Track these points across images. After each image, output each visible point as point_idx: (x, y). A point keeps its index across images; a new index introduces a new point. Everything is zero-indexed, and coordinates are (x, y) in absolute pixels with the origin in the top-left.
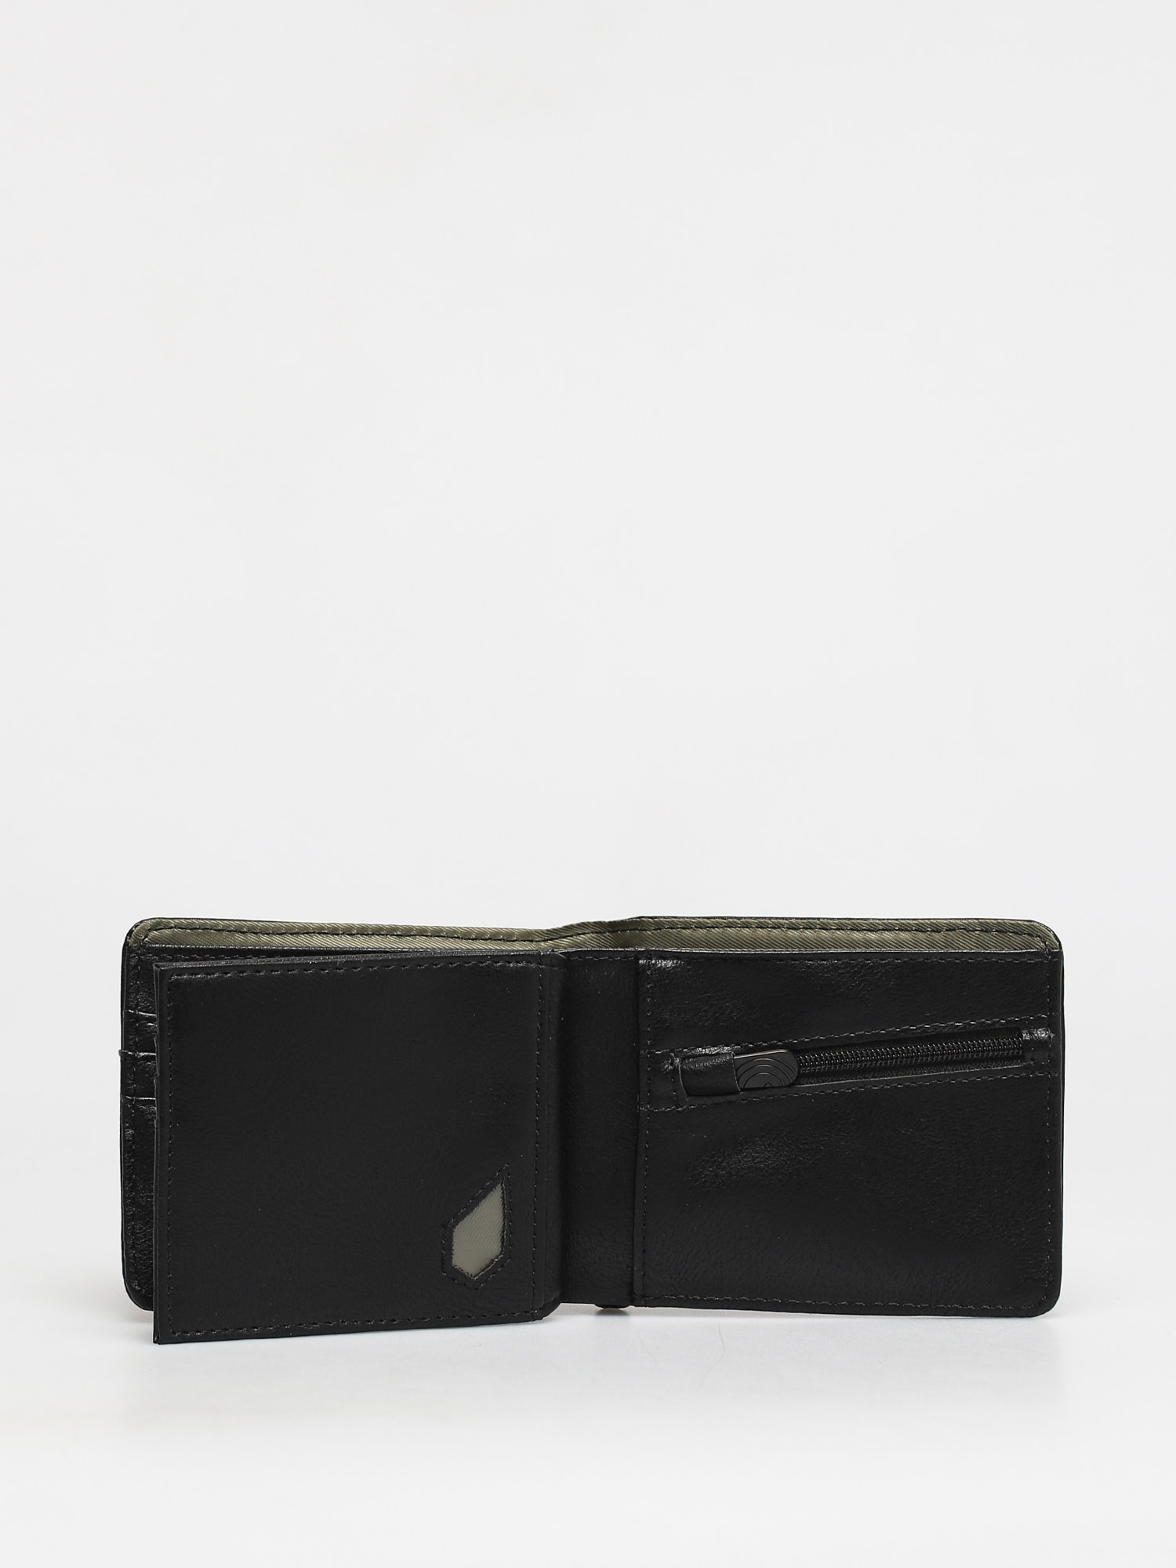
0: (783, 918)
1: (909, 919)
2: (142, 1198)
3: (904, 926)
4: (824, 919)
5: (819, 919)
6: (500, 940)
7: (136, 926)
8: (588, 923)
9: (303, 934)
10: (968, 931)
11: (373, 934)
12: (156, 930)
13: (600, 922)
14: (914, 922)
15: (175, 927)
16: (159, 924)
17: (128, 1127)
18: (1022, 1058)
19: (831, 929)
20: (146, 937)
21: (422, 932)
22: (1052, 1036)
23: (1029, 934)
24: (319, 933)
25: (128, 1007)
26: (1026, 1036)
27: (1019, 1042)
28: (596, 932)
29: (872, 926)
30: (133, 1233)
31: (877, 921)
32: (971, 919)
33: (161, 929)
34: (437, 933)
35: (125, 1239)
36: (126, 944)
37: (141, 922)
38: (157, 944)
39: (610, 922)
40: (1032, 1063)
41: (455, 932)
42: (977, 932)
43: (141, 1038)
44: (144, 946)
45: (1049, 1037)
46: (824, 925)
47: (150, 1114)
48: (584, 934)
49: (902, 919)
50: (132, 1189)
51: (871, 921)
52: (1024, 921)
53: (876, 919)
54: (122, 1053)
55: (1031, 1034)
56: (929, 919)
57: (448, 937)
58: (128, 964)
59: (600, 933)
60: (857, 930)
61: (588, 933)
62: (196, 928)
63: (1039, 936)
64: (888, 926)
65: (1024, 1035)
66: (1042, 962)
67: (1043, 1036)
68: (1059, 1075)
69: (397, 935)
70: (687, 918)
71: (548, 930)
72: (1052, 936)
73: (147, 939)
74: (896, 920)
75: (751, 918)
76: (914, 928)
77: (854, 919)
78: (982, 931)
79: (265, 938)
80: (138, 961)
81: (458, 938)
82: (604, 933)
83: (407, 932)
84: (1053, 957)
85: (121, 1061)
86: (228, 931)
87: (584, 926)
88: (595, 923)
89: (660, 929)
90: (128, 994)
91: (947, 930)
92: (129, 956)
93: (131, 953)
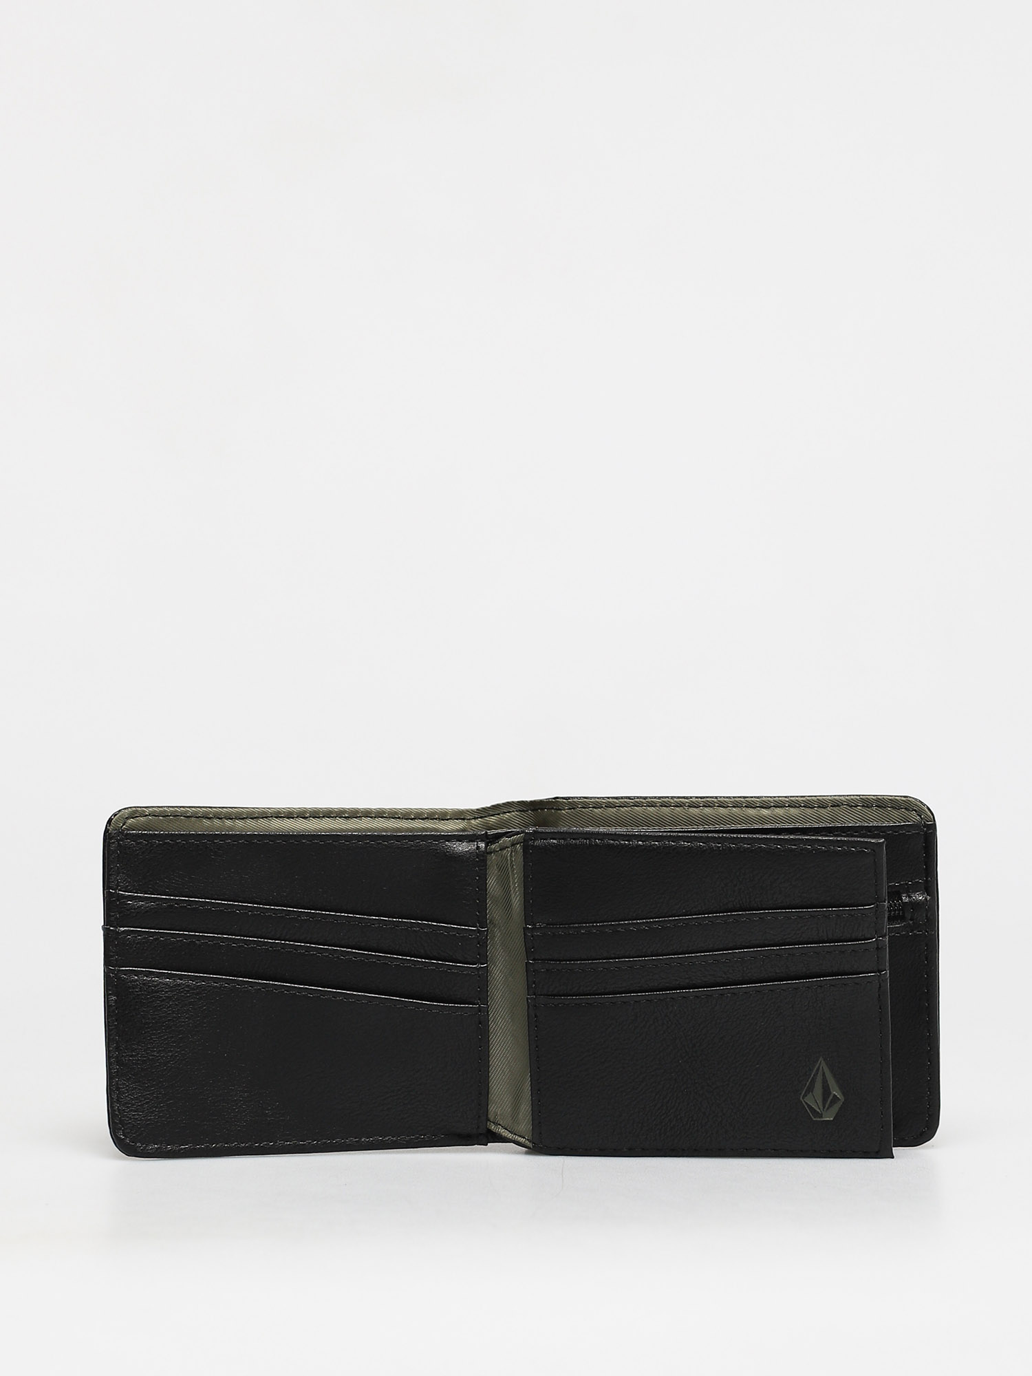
0: (684, 797)
1: (797, 797)
2: (125, 1057)
3: (793, 803)
4: (721, 797)
5: (716, 797)
6: (436, 819)
7: (115, 815)
8: (513, 802)
9: (262, 818)
10: (851, 806)
11: (323, 817)
12: (133, 818)
13: (523, 801)
14: (802, 799)
15: (149, 815)
16: (135, 813)
17: (110, 994)
18: (903, 918)
19: (729, 806)
20: (123, 825)
21: (367, 814)
22: (929, 898)
23: (906, 809)
24: (276, 817)
25: (109, 888)
26: (905, 899)
27: (899, 904)
28: (520, 811)
29: (765, 803)
30: (118, 1089)
31: (769, 799)
32: (853, 795)
33: (137, 817)
34: (380, 814)
35: (111, 1094)
36: (106, 831)
37: (120, 811)
38: (134, 830)
39: (531, 801)
40: (911, 922)
41: (396, 813)
42: (859, 808)
43: (122, 915)
44: (122, 833)
45: (926, 899)
46: (721, 803)
47: (131, 982)
48: (509, 812)
49: (791, 797)
50: (117, 1048)
51: (764, 799)
52: (901, 796)
53: (768, 797)
54: (104, 928)
55: (910, 897)
56: (815, 796)
57: (390, 817)
58: (109, 849)
59: (523, 811)
60: (751, 807)
61: (513, 811)
62: (168, 816)
63: (915, 810)
64: (779, 803)
65: (904, 898)
66: (919, 833)
67: (920, 898)
68: (935, 933)
69: (345, 817)
70: (598, 798)
71: (477, 810)
72: (927, 810)
73: (124, 826)
74: (786, 797)
75: (655, 797)
76: (802, 805)
77: (748, 797)
78: (863, 806)
79: (228, 823)
80: (118, 846)
81: (399, 818)
82: (527, 811)
83: (354, 814)
84: (929, 829)
85: (104, 935)
86: (196, 817)
87: (509, 805)
88: (518, 802)
89: (574, 809)
90: (109, 875)
91: (832, 806)
92: (109, 842)
93: (111, 839)
